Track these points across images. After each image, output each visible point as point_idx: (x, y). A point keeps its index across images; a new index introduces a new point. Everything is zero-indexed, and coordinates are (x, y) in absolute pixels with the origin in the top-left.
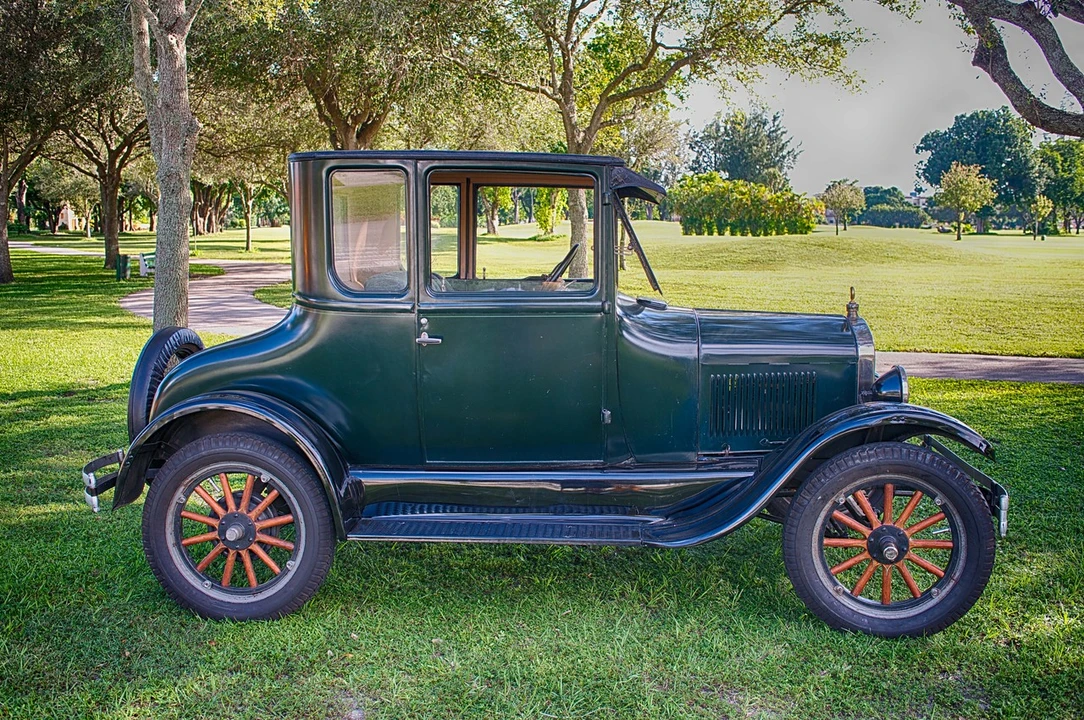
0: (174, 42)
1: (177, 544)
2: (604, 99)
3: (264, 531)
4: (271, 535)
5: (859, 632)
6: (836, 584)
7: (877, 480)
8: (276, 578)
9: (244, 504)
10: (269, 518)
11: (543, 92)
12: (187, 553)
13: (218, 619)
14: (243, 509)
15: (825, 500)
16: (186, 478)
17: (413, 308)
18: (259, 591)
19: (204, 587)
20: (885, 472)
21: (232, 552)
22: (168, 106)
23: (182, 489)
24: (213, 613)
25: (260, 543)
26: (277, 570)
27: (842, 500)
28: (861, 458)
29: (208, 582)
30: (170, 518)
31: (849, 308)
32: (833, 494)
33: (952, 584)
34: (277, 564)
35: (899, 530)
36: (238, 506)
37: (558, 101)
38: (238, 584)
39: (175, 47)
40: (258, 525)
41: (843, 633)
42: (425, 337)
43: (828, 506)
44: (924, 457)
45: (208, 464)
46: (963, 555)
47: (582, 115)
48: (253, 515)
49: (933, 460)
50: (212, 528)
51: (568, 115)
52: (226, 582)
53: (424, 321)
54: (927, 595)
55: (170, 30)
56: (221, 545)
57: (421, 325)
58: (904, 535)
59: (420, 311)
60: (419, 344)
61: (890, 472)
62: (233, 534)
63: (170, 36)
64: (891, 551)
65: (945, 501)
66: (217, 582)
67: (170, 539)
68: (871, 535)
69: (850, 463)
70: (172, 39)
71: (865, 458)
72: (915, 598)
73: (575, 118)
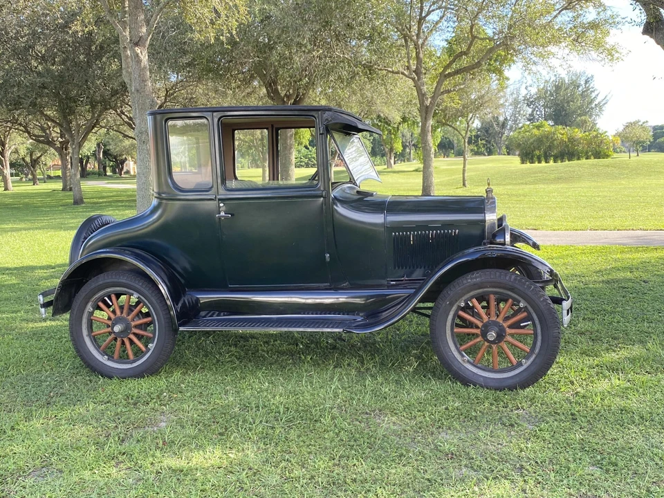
0: (139, 51)
1: (89, 335)
2: (443, 75)
3: (136, 327)
4: (141, 329)
5: (478, 386)
6: (463, 356)
7: (484, 292)
8: (143, 353)
9: (125, 311)
10: (140, 319)
11: (403, 73)
12: (94, 340)
13: (111, 378)
14: (124, 315)
15: (451, 305)
16: (92, 297)
17: (216, 198)
18: (134, 361)
19: (104, 359)
20: (487, 287)
21: (119, 339)
22: (138, 91)
23: (90, 303)
24: (108, 374)
25: (135, 334)
26: (144, 349)
27: (463, 304)
28: (471, 279)
29: (106, 357)
30: (85, 321)
31: (487, 192)
32: (456, 301)
33: (534, 356)
34: (144, 345)
35: (499, 323)
36: (122, 313)
37: (413, 79)
38: (123, 358)
39: (140, 55)
40: (133, 324)
41: (468, 386)
42: (222, 214)
43: (454, 308)
44: (510, 277)
45: (104, 289)
46: (539, 338)
47: (429, 87)
48: (130, 317)
49: (515, 279)
50: (108, 326)
51: (420, 87)
52: (116, 356)
53: (222, 205)
54: (520, 364)
55: (137, 44)
56: (113, 336)
57: (219, 207)
58: (502, 326)
59: (219, 200)
60: (220, 218)
61: (490, 287)
62: (117, 328)
63: (137, 48)
64: (492, 335)
65: (526, 304)
66: (111, 358)
67: (85, 332)
68: (483, 326)
69: (465, 282)
70: (138, 50)
71: (474, 278)
72: (513, 365)
73: (425, 89)
